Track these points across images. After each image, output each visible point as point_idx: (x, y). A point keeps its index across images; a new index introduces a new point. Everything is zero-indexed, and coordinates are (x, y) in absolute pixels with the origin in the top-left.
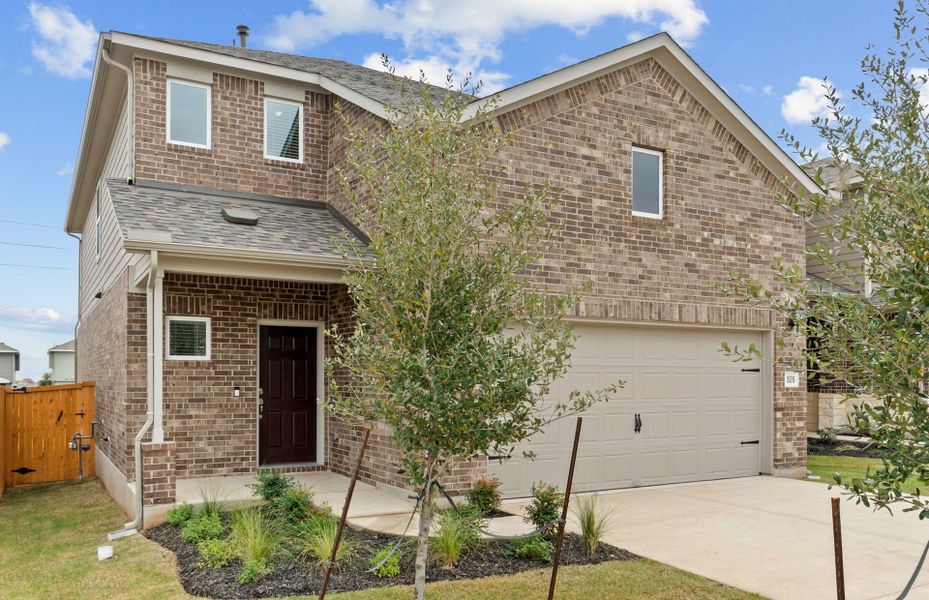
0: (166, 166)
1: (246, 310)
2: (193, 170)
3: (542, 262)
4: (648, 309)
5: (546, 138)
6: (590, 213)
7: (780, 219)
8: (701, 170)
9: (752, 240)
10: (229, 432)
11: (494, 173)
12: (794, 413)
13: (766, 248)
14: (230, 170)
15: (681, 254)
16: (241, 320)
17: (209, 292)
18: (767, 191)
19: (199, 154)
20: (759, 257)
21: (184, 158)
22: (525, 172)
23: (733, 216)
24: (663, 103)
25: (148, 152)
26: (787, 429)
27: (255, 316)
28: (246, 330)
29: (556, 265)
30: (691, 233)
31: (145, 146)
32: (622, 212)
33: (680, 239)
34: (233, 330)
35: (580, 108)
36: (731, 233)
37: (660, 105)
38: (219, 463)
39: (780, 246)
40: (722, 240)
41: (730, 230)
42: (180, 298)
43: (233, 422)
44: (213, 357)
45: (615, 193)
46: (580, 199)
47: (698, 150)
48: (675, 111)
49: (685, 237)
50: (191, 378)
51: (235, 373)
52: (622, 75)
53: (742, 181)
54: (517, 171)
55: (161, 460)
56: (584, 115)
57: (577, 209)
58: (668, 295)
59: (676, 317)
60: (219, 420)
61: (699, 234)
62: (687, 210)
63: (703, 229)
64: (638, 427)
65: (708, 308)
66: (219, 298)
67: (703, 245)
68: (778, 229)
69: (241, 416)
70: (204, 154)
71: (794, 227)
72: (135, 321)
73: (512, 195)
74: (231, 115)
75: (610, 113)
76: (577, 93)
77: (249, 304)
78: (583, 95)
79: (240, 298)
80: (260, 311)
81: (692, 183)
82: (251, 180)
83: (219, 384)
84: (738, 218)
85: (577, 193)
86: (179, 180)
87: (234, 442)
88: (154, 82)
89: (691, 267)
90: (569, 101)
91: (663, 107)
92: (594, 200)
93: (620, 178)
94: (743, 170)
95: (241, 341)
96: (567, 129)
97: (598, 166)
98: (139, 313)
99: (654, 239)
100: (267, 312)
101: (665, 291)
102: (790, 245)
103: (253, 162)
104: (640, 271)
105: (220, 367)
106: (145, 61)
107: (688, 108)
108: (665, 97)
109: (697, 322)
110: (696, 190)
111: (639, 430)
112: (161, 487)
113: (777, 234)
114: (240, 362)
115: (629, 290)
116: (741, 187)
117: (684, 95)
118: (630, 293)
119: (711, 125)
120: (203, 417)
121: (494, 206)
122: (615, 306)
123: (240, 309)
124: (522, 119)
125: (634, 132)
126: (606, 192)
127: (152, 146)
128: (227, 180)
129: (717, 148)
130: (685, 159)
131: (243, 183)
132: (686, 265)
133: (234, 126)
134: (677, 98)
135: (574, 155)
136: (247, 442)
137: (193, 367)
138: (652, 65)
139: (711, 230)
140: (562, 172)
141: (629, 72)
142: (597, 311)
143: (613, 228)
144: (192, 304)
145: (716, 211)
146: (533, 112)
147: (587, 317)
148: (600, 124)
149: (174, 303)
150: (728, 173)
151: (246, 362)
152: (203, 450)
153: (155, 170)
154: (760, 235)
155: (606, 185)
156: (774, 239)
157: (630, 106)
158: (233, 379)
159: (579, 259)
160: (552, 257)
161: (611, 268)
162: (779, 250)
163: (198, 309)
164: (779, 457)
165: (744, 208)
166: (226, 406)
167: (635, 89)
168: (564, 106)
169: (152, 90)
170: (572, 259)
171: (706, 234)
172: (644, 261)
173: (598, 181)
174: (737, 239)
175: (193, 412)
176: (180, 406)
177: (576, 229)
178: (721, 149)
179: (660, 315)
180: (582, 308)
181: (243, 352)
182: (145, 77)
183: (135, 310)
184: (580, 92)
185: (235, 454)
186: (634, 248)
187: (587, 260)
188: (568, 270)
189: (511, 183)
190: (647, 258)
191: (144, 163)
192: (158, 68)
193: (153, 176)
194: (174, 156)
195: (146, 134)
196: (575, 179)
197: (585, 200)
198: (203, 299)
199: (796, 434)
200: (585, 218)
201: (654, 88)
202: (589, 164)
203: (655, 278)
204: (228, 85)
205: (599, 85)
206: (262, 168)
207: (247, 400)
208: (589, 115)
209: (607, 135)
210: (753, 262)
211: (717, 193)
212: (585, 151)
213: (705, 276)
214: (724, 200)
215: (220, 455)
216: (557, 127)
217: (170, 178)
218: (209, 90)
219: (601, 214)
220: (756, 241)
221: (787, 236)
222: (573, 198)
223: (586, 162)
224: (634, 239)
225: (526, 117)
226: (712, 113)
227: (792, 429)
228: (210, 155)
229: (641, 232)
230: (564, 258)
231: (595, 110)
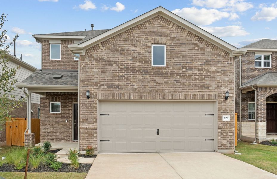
0: (49, 65)
1: (69, 100)
2: (55, 65)
3: (117, 83)
4: (158, 96)
5: (118, 46)
6: (135, 67)
7: (220, 61)
8: (182, 48)
9: (206, 70)
10: (65, 131)
11: (100, 59)
12: (227, 130)
13: (213, 72)
14: (65, 64)
15: (173, 77)
16: (68, 103)
17: (60, 96)
18: (214, 52)
19: (57, 61)
20: (210, 75)
21: (53, 63)
22: (111, 57)
23: (197, 63)
24: (164, 29)
25: (45, 62)
26: (224, 136)
27: (72, 101)
28: (69, 105)
29: (122, 84)
30: (178, 70)
31: (44, 61)
32: (147, 66)
33: (172, 73)
34: (66, 105)
35: (131, 35)
36: (196, 68)
37: (163, 30)
38: (63, 139)
39: (221, 71)
40: (192, 71)
41: (195, 67)
42: (52, 98)
43: (66, 128)
44: (61, 112)
45: (145, 60)
46: (131, 63)
47: (180, 42)
48: (170, 30)
49: (174, 71)
50: (55, 117)
51: (66, 116)
52: (147, 23)
53: (201, 50)
54: (108, 57)
55: (29, 138)
56: (132, 37)
57: (130, 67)
58: (167, 91)
59: (171, 98)
60: (62, 128)
61: (181, 70)
62: (175, 62)
63: (183, 68)
64: (158, 133)
65: (185, 94)
66: (62, 97)
67: (182, 73)
68: (219, 65)
69: (68, 127)
70: (58, 61)
71: (227, 63)
72: (42, 104)
73: (106, 65)
74: (65, 50)
75: (142, 35)
76: (130, 31)
77: (70, 98)
78: (132, 31)
79: (68, 97)
80: (73, 100)
81: (177, 53)
82: (70, 66)
83: (62, 119)
84: (199, 63)
85: (130, 62)
86: (52, 68)
87: (66, 134)
88: (46, 45)
89: (177, 81)
90: (126, 34)
91: (165, 30)
92: (136, 63)
93: (147, 55)
94: (201, 46)
95: (68, 108)
96: (126, 43)
97: (138, 52)
98: (43, 102)
99: (161, 73)
100: (75, 100)
101: (166, 89)
102: (226, 70)
103: (71, 62)
104: (155, 84)
105: (63, 115)
106: (44, 40)
107: (176, 29)
108: (166, 27)
109: (180, 99)
110: (179, 55)
111: (159, 134)
112: (29, 144)
113: (219, 67)
114: (67, 113)
115: (150, 90)
116: (200, 52)
117: (174, 24)
118: (151, 91)
119: (186, 33)
120: (58, 127)
121: (100, 69)
122: (145, 95)
123: (68, 100)
124: (109, 42)
125: (152, 40)
126: (141, 60)
127: (46, 61)
128: (64, 67)
129: (189, 40)
130: (175, 46)
131: (68, 67)
132: (175, 80)
133: (66, 53)
134: (171, 26)
135: (129, 50)
136: (69, 134)
137: (56, 115)
138: (159, 17)
139: (186, 68)
140: (124, 56)
141: (150, 21)
142: (137, 97)
143: (144, 71)
144: (55, 99)
145: (189, 61)
146: (113, 39)
147: (133, 99)
148: (139, 39)
149: (51, 99)
150: (195, 48)
151: (69, 113)
152: (58, 135)
153: (47, 67)
154: (210, 68)
155: (141, 58)
156: (217, 68)
157: (151, 32)
158: (66, 118)
159: (131, 82)
160: (121, 82)
161: (143, 84)
162: (220, 72)
163: (57, 100)
164: (220, 145)
165: (202, 59)
166: (64, 124)
167: (153, 26)
168: (125, 36)
169: (46, 47)
170: (128, 82)
171: (184, 70)
172: (157, 81)
173: (138, 57)
174: (199, 70)
175: (56, 126)
176: (53, 124)
177: (129, 73)
178: (191, 40)
179: (163, 97)
180: (132, 96)
181: (68, 111)
182: (44, 44)
183: (42, 101)
184: (131, 31)
185: (66, 137)
186: (153, 77)
187: (133, 82)
188: (126, 85)
189: (106, 61)
190: (158, 80)
191: (44, 65)
192: (47, 42)
193: (46, 68)
194: (51, 62)
195: (44, 58)
196: (129, 57)
197: (133, 64)
198: (58, 98)
199: (228, 138)
200: (133, 69)
201: (161, 25)
202: (134, 52)
203: (161, 86)
204: (64, 43)
205: (138, 27)
206: (73, 63)
207: (69, 123)
208: (134, 37)
209: (141, 42)
210: (206, 77)
211: (189, 55)
212: (133, 48)
213: (184, 83)
214: (193, 57)
215: (62, 137)
216: (122, 43)
217: (50, 68)
218: (60, 45)
219: (139, 67)
220: (208, 70)
221: (224, 67)
222: (129, 63)
223: (133, 52)
224: (152, 74)
225: (111, 41)
226: (186, 29)
227: (226, 136)
228: (60, 61)
229: (155, 71)
230: (125, 82)
231: (137, 35)
